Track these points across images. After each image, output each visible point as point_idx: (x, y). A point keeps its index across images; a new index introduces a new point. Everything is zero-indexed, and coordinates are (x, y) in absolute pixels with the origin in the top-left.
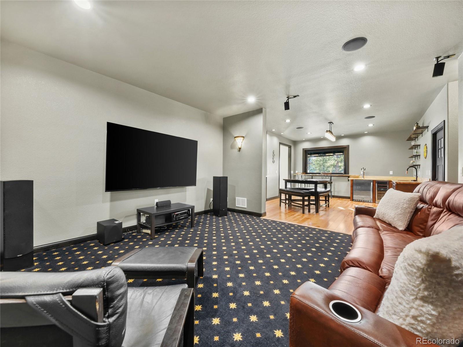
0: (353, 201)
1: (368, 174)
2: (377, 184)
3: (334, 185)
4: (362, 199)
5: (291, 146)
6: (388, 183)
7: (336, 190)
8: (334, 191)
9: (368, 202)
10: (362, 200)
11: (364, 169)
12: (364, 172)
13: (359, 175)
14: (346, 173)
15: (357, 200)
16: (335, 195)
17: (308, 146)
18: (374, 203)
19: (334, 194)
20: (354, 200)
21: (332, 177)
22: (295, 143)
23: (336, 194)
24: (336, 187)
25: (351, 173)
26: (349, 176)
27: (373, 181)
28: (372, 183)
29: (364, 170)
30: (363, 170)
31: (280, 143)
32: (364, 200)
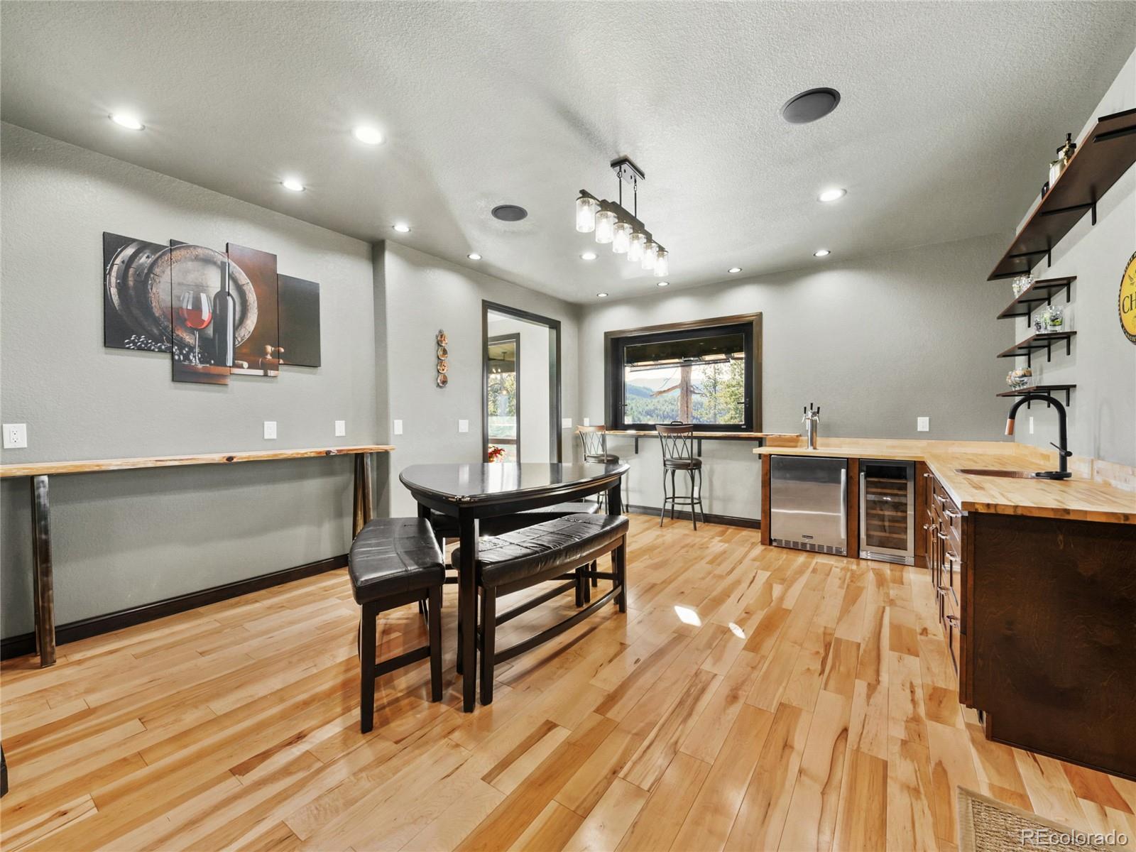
0: (770, 544)
1: (830, 431)
2: (866, 476)
3: (711, 472)
4: (806, 541)
5: (559, 323)
6: (910, 472)
7: (718, 492)
8: (711, 498)
9: (829, 553)
10: (804, 545)
11: (815, 409)
12: (814, 424)
13: (800, 436)
14: (752, 428)
15: (788, 542)
16: (714, 513)
17: (623, 320)
18: (852, 557)
19: (711, 507)
20: (774, 544)
21: (703, 441)
22: (579, 311)
23: (718, 510)
24: (717, 483)
25: (770, 428)
26: (761, 438)
27: (849, 462)
28: (843, 471)
29: (814, 414)
30: (810, 414)
31: (487, 306)
32: (813, 546)
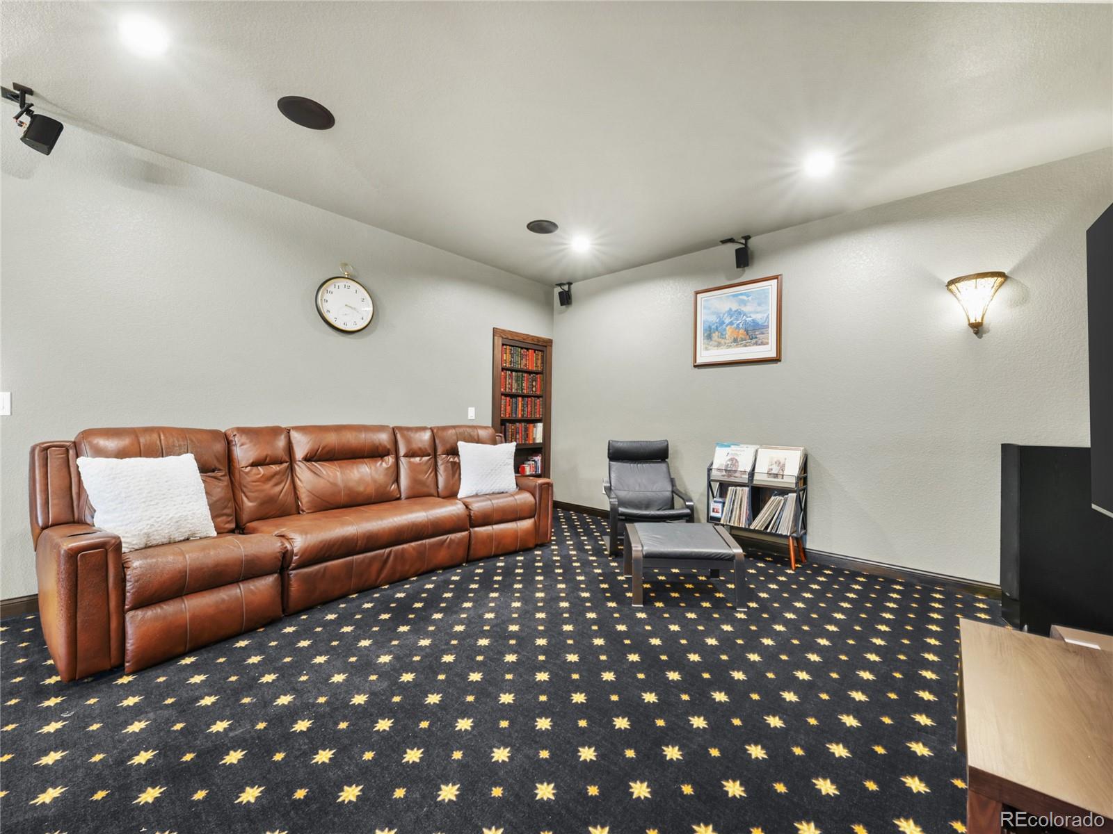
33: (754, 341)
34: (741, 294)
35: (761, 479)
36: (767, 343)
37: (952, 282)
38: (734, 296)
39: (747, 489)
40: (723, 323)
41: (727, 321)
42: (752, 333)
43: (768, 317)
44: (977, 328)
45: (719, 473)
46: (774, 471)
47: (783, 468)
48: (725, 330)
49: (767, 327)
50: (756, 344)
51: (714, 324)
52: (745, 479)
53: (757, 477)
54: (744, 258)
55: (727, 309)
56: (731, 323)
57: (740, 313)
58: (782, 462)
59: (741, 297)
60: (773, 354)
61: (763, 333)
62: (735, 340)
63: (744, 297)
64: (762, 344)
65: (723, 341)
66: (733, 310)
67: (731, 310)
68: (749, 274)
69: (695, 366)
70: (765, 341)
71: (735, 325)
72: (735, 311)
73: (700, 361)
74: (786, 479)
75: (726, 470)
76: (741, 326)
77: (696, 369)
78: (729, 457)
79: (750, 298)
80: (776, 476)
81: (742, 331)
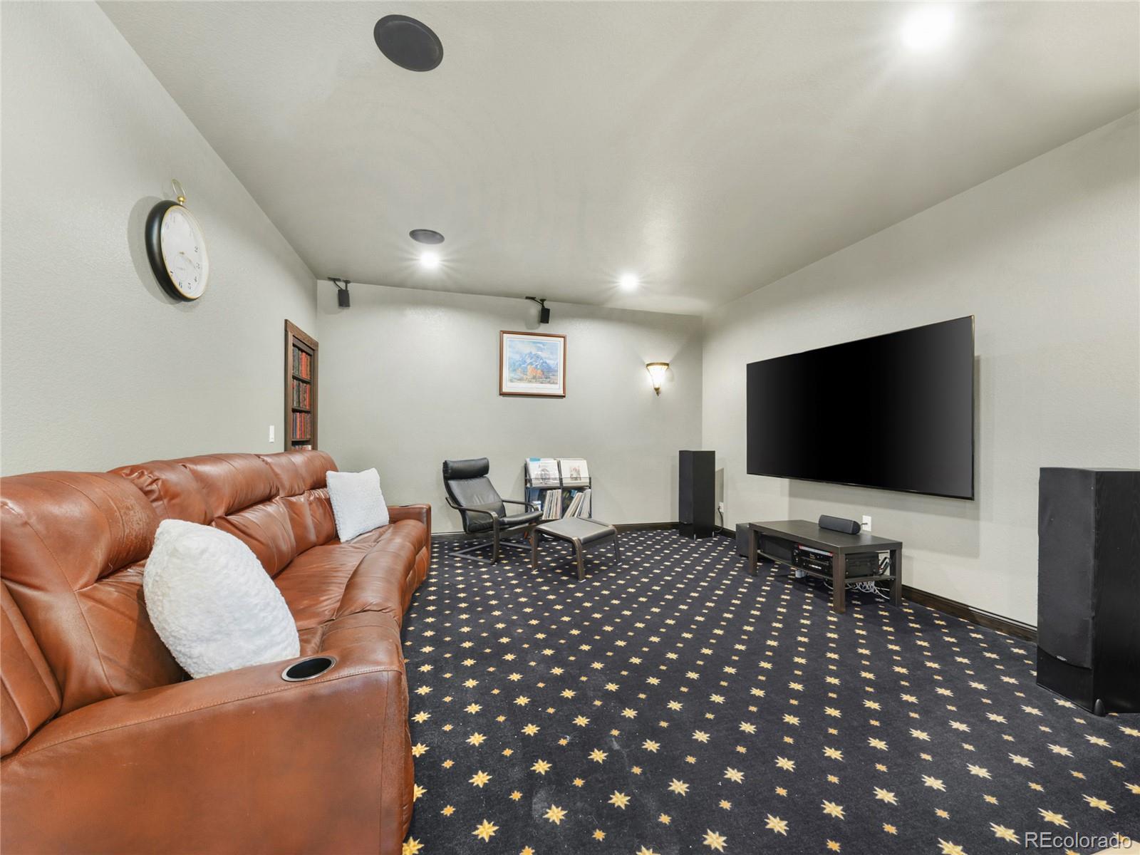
33: (548, 380)
34: (539, 343)
35: (568, 482)
36: (557, 383)
37: (648, 365)
38: (534, 343)
39: (560, 491)
40: (525, 362)
41: (529, 361)
42: (546, 373)
43: (557, 364)
44: (657, 390)
45: (538, 481)
46: (574, 476)
47: (578, 472)
48: (526, 368)
49: (557, 371)
50: (549, 382)
51: (517, 361)
52: (556, 483)
53: (564, 481)
54: (545, 316)
55: (528, 351)
56: (531, 364)
57: (538, 357)
58: (577, 468)
59: (539, 345)
60: (561, 393)
61: (554, 375)
62: (534, 378)
63: (541, 345)
64: (553, 383)
65: (525, 377)
66: (533, 353)
67: (531, 353)
68: (543, 328)
69: (501, 394)
70: (555, 381)
71: (534, 366)
72: (535, 355)
73: (505, 390)
74: (583, 481)
75: (542, 479)
76: (539, 367)
77: (501, 397)
78: (540, 469)
79: (545, 347)
80: (576, 479)
81: (539, 371)
